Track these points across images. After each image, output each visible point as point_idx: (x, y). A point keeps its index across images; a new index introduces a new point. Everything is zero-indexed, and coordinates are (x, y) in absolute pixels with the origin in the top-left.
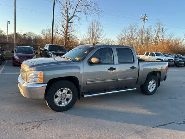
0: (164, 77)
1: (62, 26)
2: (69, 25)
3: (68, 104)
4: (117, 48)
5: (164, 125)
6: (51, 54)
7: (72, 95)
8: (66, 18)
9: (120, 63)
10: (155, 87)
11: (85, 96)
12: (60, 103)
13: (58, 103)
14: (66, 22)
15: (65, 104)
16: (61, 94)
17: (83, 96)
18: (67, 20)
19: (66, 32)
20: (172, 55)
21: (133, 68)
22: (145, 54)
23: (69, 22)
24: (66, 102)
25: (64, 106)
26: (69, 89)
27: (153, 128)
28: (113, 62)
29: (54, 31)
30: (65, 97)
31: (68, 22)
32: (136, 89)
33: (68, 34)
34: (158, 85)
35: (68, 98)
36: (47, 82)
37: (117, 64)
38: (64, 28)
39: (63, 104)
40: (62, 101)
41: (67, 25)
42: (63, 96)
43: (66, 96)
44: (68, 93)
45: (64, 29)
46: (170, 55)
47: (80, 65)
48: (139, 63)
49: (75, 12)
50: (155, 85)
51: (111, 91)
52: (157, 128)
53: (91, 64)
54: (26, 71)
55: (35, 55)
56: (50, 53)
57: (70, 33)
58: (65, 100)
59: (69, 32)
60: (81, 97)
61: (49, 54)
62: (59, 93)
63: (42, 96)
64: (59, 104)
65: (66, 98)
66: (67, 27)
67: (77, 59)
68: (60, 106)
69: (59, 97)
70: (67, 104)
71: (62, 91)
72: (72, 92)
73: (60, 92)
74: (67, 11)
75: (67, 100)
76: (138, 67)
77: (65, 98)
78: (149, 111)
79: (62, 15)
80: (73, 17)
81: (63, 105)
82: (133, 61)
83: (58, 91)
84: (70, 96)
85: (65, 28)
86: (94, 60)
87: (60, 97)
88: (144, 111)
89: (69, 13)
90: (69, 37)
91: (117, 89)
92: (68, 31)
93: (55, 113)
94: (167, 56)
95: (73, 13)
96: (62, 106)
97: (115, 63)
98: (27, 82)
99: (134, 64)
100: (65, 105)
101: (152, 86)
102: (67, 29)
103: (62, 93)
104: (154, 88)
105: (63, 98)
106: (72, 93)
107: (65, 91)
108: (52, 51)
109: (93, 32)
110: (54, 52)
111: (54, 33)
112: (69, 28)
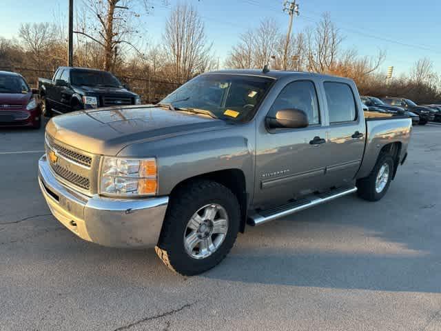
1: (98, 16)
2: (115, 15)
3: (217, 250)
4: (324, 82)
6: (81, 96)
7: (226, 224)
10: (386, 181)
11: (257, 221)
12: (197, 249)
13: (192, 249)
15: (209, 250)
16: (200, 224)
17: (251, 223)
19: (110, 33)
21: (357, 135)
23: (117, 5)
24: (212, 245)
25: (207, 256)
26: (219, 207)
28: (317, 122)
31: (113, 5)
32: (356, 189)
33: (115, 38)
34: (392, 176)
35: (216, 232)
36: (169, 193)
37: (327, 127)
38: (102, 22)
39: (204, 251)
40: (202, 241)
41: (111, 14)
42: (203, 228)
43: (211, 225)
44: (218, 216)
45: (102, 25)
47: (246, 132)
48: (368, 122)
50: (386, 175)
54: (92, 156)
56: (76, 91)
57: (119, 35)
58: (209, 238)
59: (116, 34)
60: (247, 227)
61: (74, 95)
62: (196, 221)
64: (195, 253)
65: (211, 234)
66: (111, 19)
68: (198, 257)
69: (195, 233)
70: (214, 251)
71: (202, 213)
72: (228, 215)
73: (198, 216)
75: (215, 237)
76: (364, 134)
77: (207, 234)
81: (204, 253)
83: (193, 217)
84: (221, 226)
85: (106, 22)
87: (197, 232)
90: (116, 48)
92: (113, 31)
93: (185, 279)
96: (204, 256)
97: (323, 125)
98: (96, 193)
99: (359, 126)
100: (210, 253)
102: (111, 26)
103: (203, 219)
104: (384, 184)
105: (203, 234)
106: (226, 216)
107: (210, 214)
108: (84, 87)
109: (180, 39)
110: (90, 90)
111: (74, 34)
112: (115, 24)
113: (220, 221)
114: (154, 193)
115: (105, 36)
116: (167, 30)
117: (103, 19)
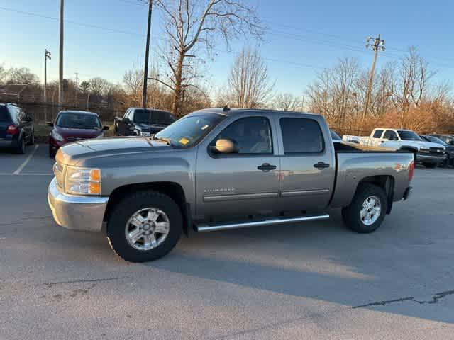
0: (404, 190)
1: (170, 64)
2: (184, 63)
3: (158, 246)
4: (282, 118)
5: (384, 303)
6: (138, 130)
7: (168, 226)
8: (177, 45)
9: (287, 154)
10: (378, 214)
11: (200, 229)
12: (141, 242)
13: (134, 242)
14: (177, 55)
15: (151, 245)
16: (143, 223)
17: (195, 229)
18: (180, 49)
19: (179, 79)
20: (444, 139)
21: (321, 165)
22: (373, 133)
23: (186, 54)
24: (155, 241)
25: (149, 249)
26: (161, 212)
27: (355, 308)
28: (270, 151)
29: (148, 76)
30: (151, 229)
31: (183, 54)
32: (328, 216)
33: (183, 83)
34: (386, 209)
35: (159, 231)
36: (109, 194)
37: (279, 156)
38: (173, 69)
39: (147, 244)
40: (145, 237)
41: (181, 62)
42: (147, 227)
43: (154, 226)
44: (160, 219)
45: (173, 72)
46: (438, 137)
47: (189, 156)
48: (339, 155)
49: (200, 30)
50: (378, 209)
51: (264, 220)
52: (363, 309)
53: (215, 153)
54: (64, 166)
55: (102, 132)
56: (137, 127)
57: (187, 80)
58: (153, 236)
59: (184, 79)
60: (191, 231)
61: (134, 130)
62: (138, 219)
63: (98, 225)
64: (138, 245)
65: (154, 232)
66: (180, 66)
67: (184, 141)
68: (140, 248)
69: (138, 229)
70: (156, 246)
71: (145, 214)
72: (169, 218)
73: (140, 217)
74: (182, 27)
75: (158, 236)
76: (333, 165)
77: (151, 232)
78: (354, 271)
79: (167, 36)
80: (196, 43)
81: (147, 246)
82: (321, 149)
83: (134, 215)
84: (163, 227)
85: (176, 68)
86: (222, 145)
87: (140, 229)
88: (341, 270)
89: (185, 33)
90: (184, 91)
91: (282, 216)
92: (182, 77)
93: (128, 264)
94: (428, 140)
95: (196, 33)
96: (146, 249)
97: (276, 153)
98: (65, 191)
100: (152, 248)
101: (370, 210)
102: (180, 72)
103: (146, 219)
104: (375, 218)
105: (147, 232)
106: (168, 220)
107: (152, 216)
108: (143, 125)
109: (243, 79)
110: (146, 126)
111: (148, 80)
112: (184, 70)
113: (162, 224)
114: (98, 193)
115: (175, 80)
116: (232, 73)
117: (173, 66)
